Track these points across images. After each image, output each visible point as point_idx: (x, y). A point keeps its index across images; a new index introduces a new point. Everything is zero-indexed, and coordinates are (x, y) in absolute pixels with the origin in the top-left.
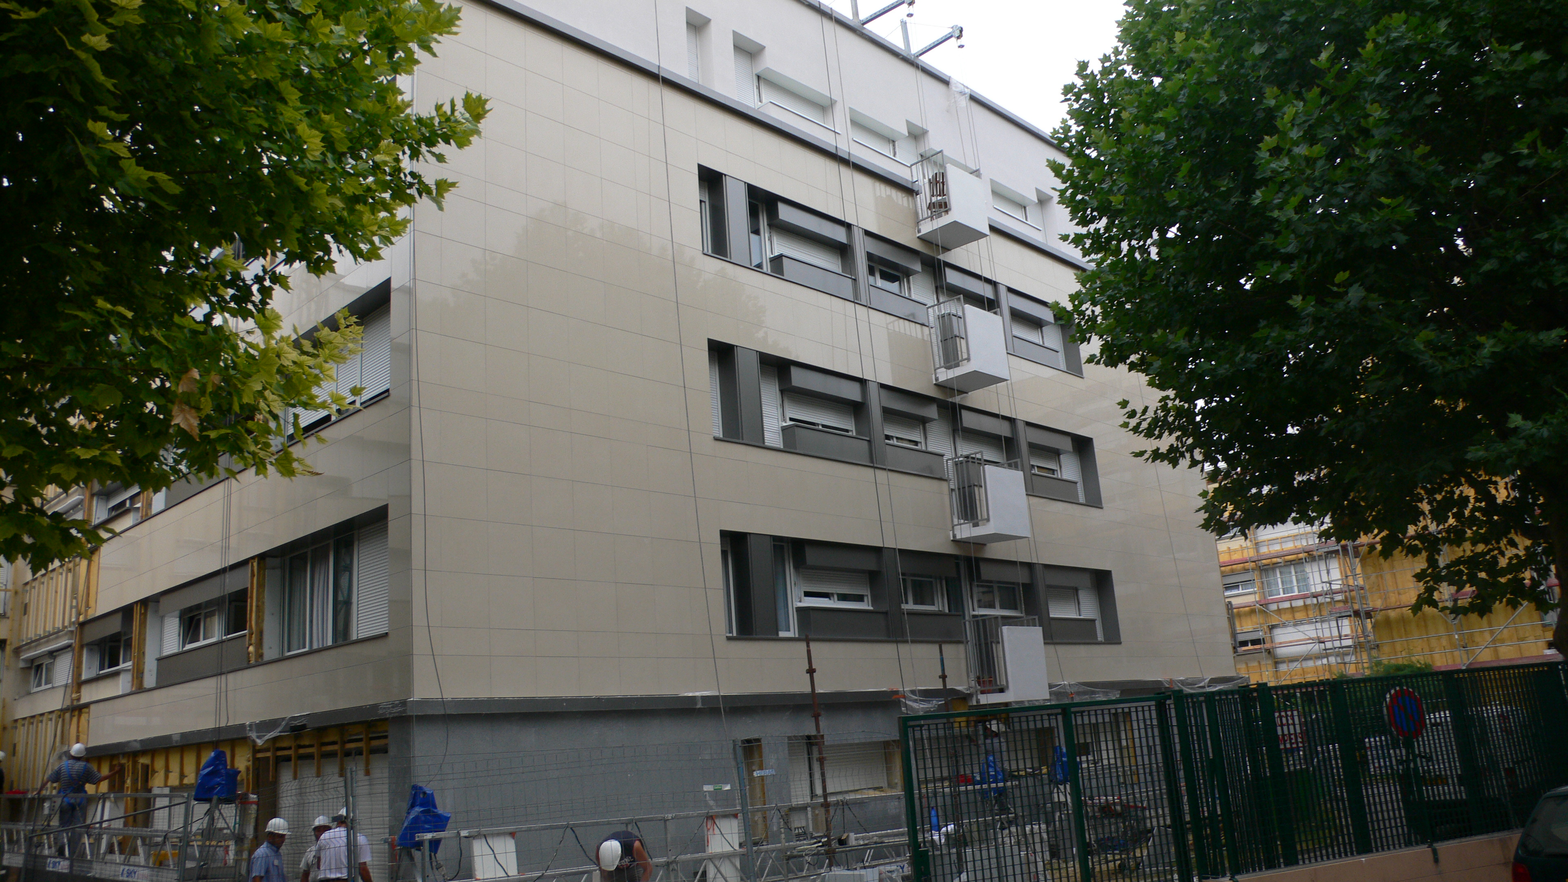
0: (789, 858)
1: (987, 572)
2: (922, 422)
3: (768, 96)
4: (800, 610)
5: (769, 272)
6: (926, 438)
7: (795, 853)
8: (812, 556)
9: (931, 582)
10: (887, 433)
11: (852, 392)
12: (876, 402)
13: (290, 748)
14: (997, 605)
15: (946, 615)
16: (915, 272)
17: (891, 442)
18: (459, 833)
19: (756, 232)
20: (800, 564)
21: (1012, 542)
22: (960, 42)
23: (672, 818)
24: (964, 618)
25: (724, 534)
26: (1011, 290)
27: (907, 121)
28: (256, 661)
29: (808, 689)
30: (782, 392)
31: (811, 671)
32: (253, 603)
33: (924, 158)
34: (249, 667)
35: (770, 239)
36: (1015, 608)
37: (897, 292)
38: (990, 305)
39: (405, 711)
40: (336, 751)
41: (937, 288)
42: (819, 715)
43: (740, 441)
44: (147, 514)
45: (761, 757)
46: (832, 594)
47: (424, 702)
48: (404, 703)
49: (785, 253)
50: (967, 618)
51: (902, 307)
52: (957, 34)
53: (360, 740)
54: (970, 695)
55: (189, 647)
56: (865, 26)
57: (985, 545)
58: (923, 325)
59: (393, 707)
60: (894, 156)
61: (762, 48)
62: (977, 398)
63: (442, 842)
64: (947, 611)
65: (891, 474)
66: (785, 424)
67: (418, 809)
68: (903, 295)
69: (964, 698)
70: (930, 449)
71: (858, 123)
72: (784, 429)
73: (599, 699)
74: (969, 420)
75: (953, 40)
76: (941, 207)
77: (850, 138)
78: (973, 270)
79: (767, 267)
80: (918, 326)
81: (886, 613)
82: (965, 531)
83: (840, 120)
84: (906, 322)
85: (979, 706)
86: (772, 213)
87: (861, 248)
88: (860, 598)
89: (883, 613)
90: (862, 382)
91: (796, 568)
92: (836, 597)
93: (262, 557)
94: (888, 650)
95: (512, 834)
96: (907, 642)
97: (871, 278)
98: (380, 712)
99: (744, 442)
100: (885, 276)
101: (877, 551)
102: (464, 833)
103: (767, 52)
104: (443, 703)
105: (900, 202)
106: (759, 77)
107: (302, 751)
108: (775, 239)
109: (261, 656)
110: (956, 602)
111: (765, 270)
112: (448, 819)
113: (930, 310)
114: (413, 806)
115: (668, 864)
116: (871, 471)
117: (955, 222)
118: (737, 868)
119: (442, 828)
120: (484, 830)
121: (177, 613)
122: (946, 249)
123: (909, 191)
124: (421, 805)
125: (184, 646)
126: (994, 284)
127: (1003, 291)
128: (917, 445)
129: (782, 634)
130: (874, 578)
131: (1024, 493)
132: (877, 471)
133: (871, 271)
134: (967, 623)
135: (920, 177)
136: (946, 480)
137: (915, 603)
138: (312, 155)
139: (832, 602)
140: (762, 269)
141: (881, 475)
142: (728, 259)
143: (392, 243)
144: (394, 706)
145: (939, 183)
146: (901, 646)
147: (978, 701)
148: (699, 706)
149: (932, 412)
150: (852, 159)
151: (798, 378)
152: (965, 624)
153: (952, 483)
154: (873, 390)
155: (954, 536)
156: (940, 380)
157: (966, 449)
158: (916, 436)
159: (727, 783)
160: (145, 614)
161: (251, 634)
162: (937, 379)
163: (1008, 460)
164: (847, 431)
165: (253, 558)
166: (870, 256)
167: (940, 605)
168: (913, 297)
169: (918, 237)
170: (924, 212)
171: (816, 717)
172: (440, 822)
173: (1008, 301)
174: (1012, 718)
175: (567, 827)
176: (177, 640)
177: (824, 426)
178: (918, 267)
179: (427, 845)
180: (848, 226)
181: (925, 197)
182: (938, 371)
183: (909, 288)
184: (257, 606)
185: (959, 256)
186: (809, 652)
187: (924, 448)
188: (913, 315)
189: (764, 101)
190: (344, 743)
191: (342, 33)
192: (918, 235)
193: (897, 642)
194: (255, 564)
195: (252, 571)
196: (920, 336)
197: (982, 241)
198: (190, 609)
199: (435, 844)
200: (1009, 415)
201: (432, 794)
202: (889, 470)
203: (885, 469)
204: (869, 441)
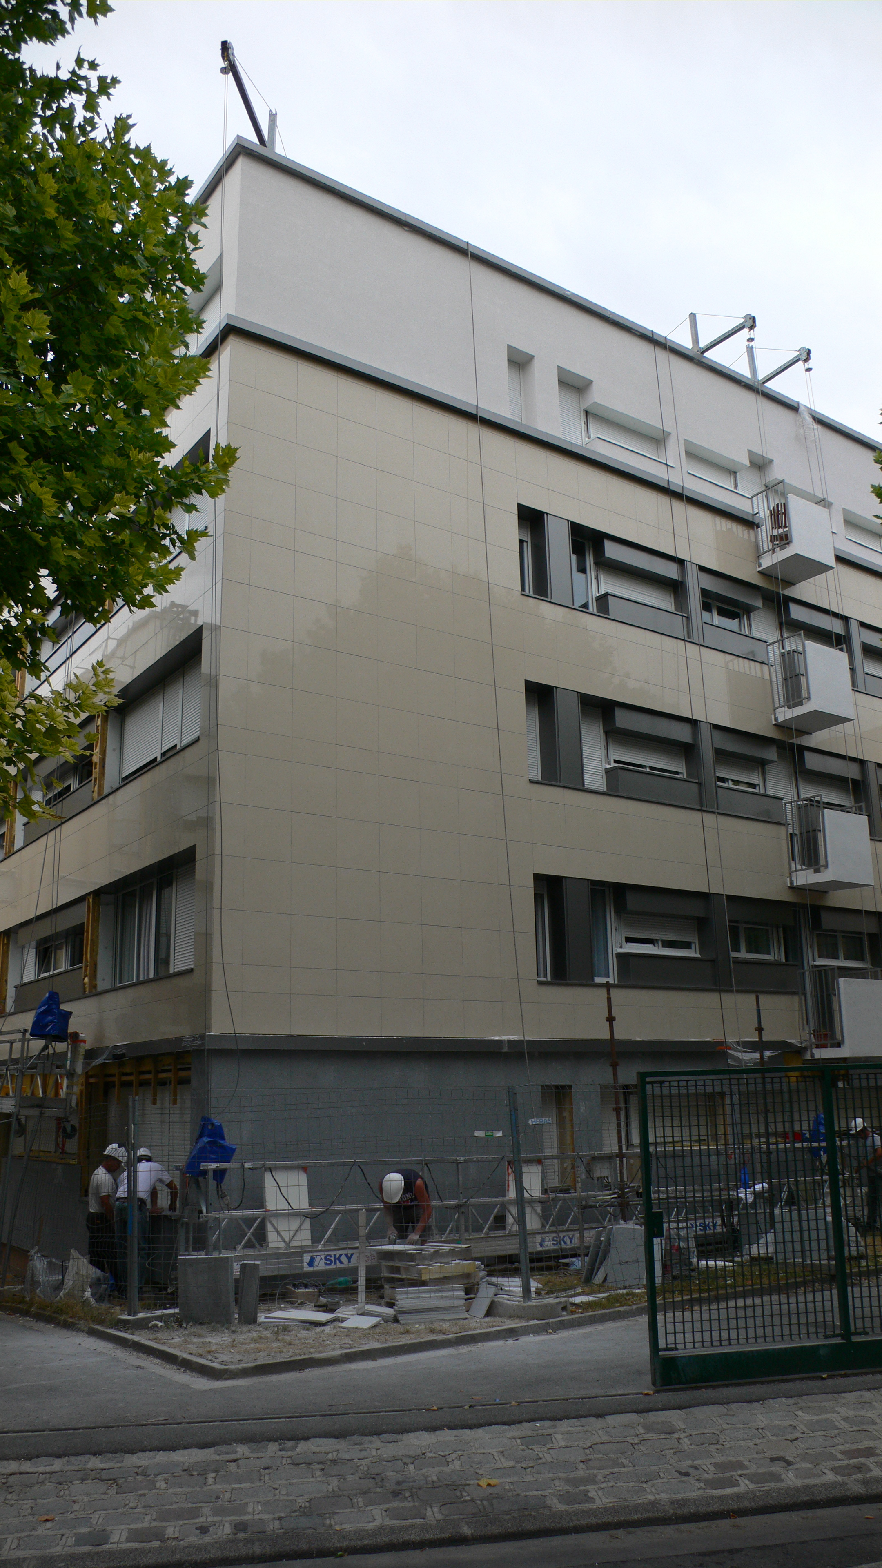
0: (585, 1208)
1: (828, 921)
2: (761, 765)
3: (597, 430)
4: (620, 956)
5: (595, 612)
6: (765, 781)
7: (591, 1203)
8: (632, 902)
9: (767, 930)
10: (718, 774)
11: (682, 734)
12: (707, 743)
13: (131, 1074)
14: (841, 955)
15: (782, 965)
16: (756, 608)
17: (726, 785)
18: (243, 1165)
19: (582, 570)
20: (621, 910)
21: (857, 890)
22: (807, 365)
23: (465, 1161)
24: (803, 968)
25: (537, 878)
26: (863, 625)
27: (749, 451)
28: (90, 991)
29: (607, 1036)
30: (607, 733)
31: (611, 1019)
32: (88, 937)
33: (768, 488)
34: (84, 997)
35: (597, 578)
36: (862, 959)
37: (737, 630)
38: (839, 641)
39: (203, 1045)
40: (150, 1079)
41: (781, 624)
42: (617, 1064)
43: (558, 784)
44: (10, 851)
45: (572, 1104)
46: (657, 941)
47: (222, 1037)
48: (202, 1037)
49: (610, 592)
50: (806, 967)
51: (743, 646)
52: (804, 356)
53: (169, 1071)
54: (805, 1049)
55: (42, 975)
56: (705, 355)
57: (826, 892)
58: (762, 663)
59: (193, 1040)
60: (736, 486)
61: (590, 382)
62: (820, 739)
63: (228, 1172)
64: (784, 961)
65: (721, 818)
66: (608, 766)
67: (206, 1139)
68: (743, 632)
69: (799, 1051)
70: (769, 792)
71: (694, 455)
72: (608, 771)
73: (399, 1040)
74: (812, 762)
75: (800, 363)
76: (784, 540)
77: (685, 469)
78: (820, 605)
79: (593, 607)
80: (758, 665)
81: (713, 961)
82: (805, 877)
83: (674, 453)
84: (746, 661)
85: (814, 1060)
86: (599, 551)
87: (695, 584)
88: (687, 945)
89: (711, 961)
90: (694, 723)
91: (618, 912)
92: (660, 943)
93: (97, 894)
94: (710, 1000)
95: (305, 1169)
96: (732, 991)
97: (706, 615)
98: (184, 1044)
99: (562, 784)
100: (722, 613)
101: (705, 896)
102: (248, 1165)
103: (595, 387)
104: (235, 1037)
105: (740, 535)
106: (587, 413)
107: (124, 1078)
108: (602, 577)
109: (95, 987)
110: (794, 951)
111: (591, 610)
112: (233, 1150)
113: (770, 647)
114: (201, 1136)
115: (458, 1207)
116: (699, 814)
117: (797, 554)
118: (538, 1214)
119: (228, 1159)
120: (269, 1163)
121: (34, 944)
122: (790, 583)
123: (750, 523)
124: (209, 1136)
125: (39, 975)
126: (845, 619)
127: (854, 626)
128: (755, 788)
129: (598, 980)
130: (702, 924)
131: (868, 837)
132: (705, 814)
133: (706, 607)
134: (807, 975)
135: (762, 509)
136: (784, 825)
137: (749, 951)
138: (49, 511)
139: (656, 948)
140: (588, 608)
141: (709, 819)
142: (549, 600)
143: (166, 591)
144: (195, 1039)
145: (780, 515)
146: (724, 996)
147: (812, 1055)
148: (505, 1050)
149: (771, 754)
150: (686, 493)
151: (622, 719)
152: (804, 974)
153: (790, 827)
154: (705, 731)
155: (792, 882)
156: (780, 720)
157: (808, 792)
158: (754, 779)
159: (498, 1130)
160: (8, 945)
161: (86, 966)
162: (776, 719)
163: (856, 802)
164: (677, 773)
165: (89, 894)
166: (704, 593)
167: (776, 954)
168: (755, 634)
169: (759, 572)
170: (766, 545)
171: (614, 1066)
172: (226, 1154)
173: (859, 637)
174: (851, 1075)
175: (354, 1163)
176: (33, 970)
177: (651, 768)
178: (759, 603)
179: (211, 1174)
180: (681, 562)
181: (765, 532)
182: (778, 711)
183: (750, 626)
184: (92, 940)
185: (805, 590)
186: (609, 1000)
187: (762, 792)
188: (752, 653)
189: (592, 436)
190: (158, 1072)
191: (71, 392)
192: (759, 569)
193: (720, 991)
194: (91, 900)
195: (89, 906)
196: (759, 675)
197: (830, 573)
198: (45, 940)
199: (220, 1175)
200: (855, 756)
201: (221, 1126)
202: (719, 814)
203: (713, 813)
204: (700, 784)
